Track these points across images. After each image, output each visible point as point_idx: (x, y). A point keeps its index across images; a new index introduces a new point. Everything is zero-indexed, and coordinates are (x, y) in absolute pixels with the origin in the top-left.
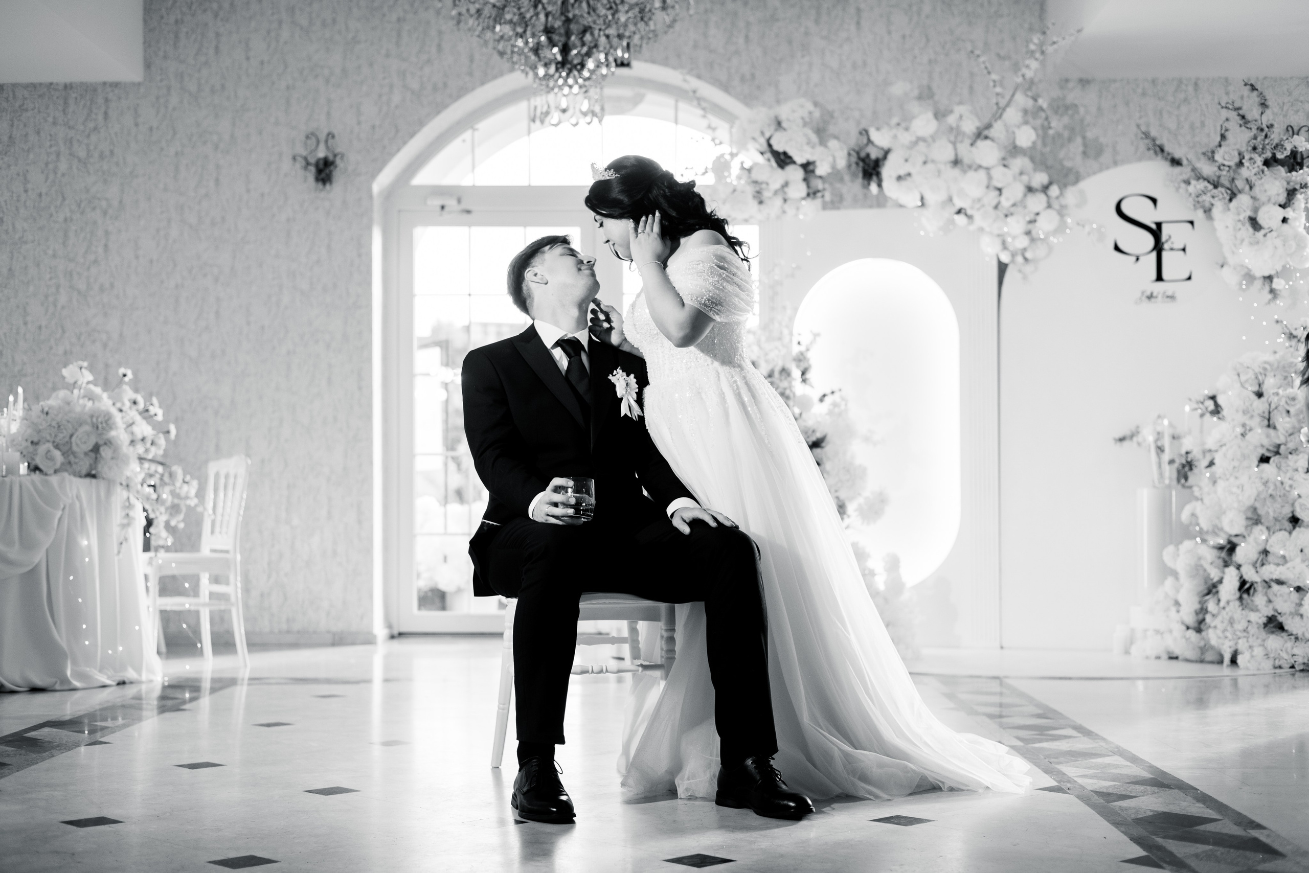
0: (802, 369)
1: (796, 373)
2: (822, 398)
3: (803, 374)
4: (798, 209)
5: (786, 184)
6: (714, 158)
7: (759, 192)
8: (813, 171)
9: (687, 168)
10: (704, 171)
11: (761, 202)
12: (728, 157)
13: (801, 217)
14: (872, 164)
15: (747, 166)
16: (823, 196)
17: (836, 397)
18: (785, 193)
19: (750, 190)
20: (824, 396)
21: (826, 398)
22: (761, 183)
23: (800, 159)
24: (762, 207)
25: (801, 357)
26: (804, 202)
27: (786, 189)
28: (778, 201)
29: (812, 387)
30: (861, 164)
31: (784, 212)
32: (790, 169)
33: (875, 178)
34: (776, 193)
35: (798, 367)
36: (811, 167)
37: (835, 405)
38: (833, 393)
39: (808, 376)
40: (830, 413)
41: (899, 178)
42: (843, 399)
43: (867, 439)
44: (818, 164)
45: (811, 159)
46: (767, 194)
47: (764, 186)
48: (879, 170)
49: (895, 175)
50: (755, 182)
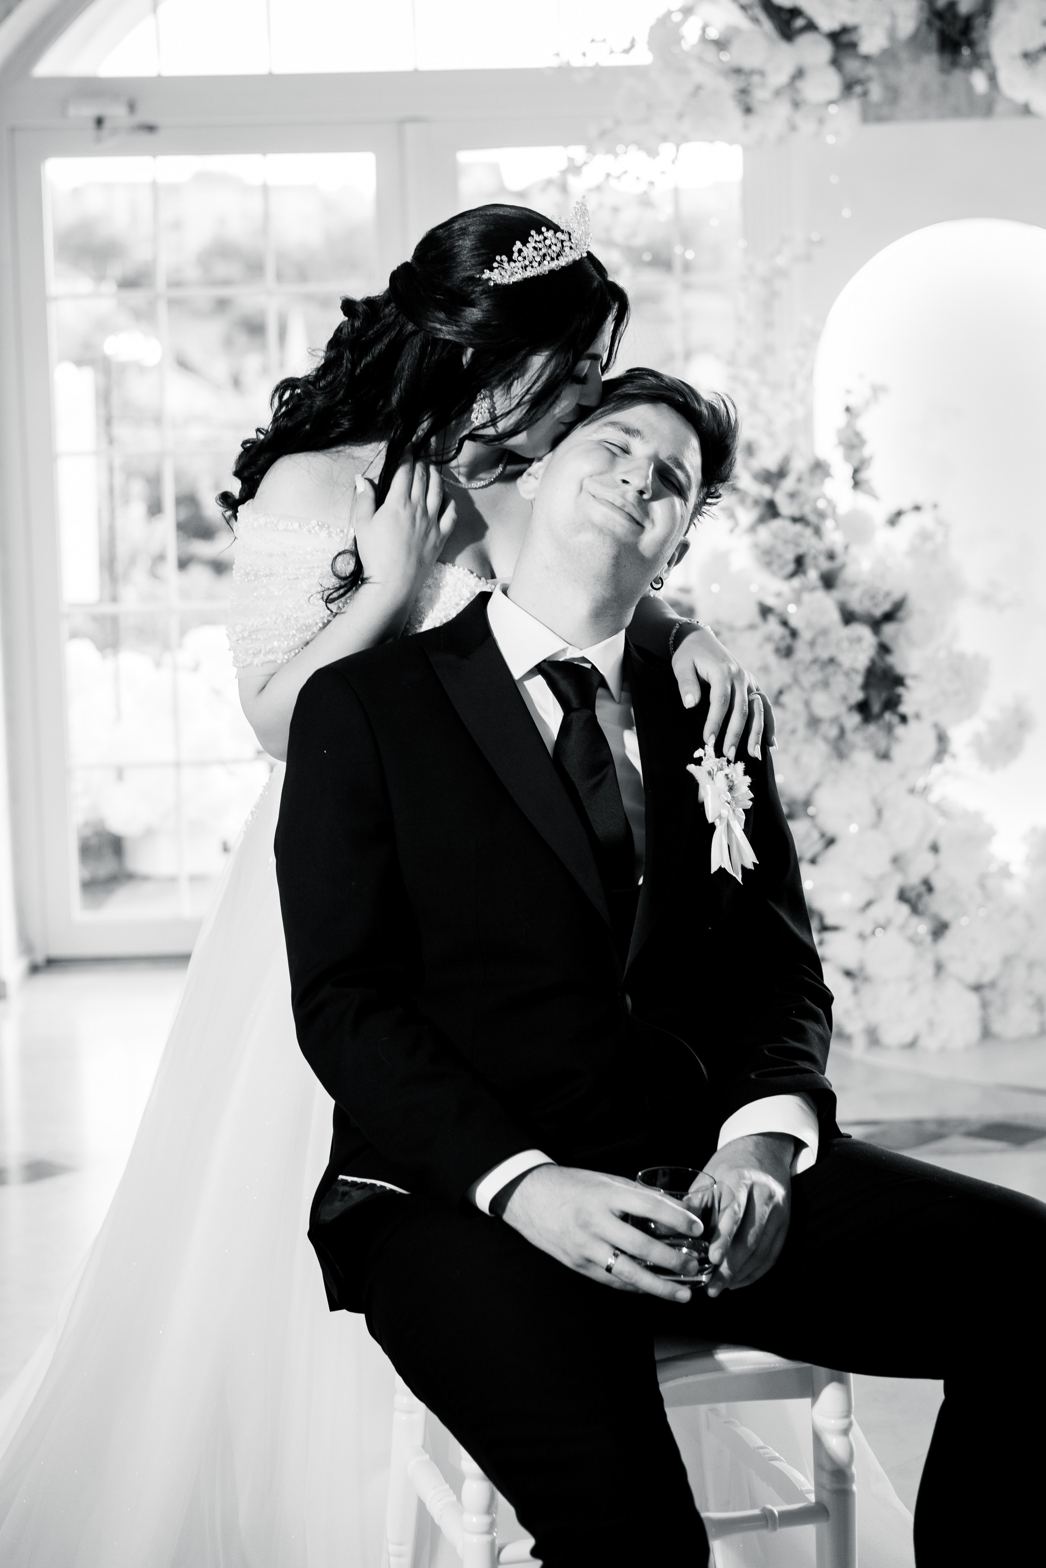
0: (856, 463)
1: (841, 471)
2: (895, 518)
3: (856, 471)
4: (821, 121)
5: (799, 74)
6: (652, 21)
7: (744, 91)
8: (853, 46)
9: (593, 41)
10: (627, 45)
11: (748, 110)
12: (677, 17)
13: (831, 140)
14: (959, 25)
15: (713, 33)
16: (865, 94)
17: (925, 519)
18: (797, 91)
19: (728, 87)
20: (899, 514)
21: (904, 520)
22: (752, 73)
23: (827, 23)
24: (752, 119)
25: (855, 441)
26: (833, 109)
27: (800, 84)
28: (783, 109)
29: (875, 497)
30: (938, 23)
31: (793, 128)
32: (805, 40)
33: (966, 52)
34: (778, 93)
35: (847, 458)
36: (845, 38)
37: (925, 536)
38: (917, 508)
39: (864, 475)
40: (914, 552)
41: (1028, 57)
42: (940, 522)
43: (986, 600)
44: (864, 31)
45: (849, 20)
46: (760, 95)
47: (756, 79)
48: (975, 35)
49: (1017, 49)
50: (738, 71)
